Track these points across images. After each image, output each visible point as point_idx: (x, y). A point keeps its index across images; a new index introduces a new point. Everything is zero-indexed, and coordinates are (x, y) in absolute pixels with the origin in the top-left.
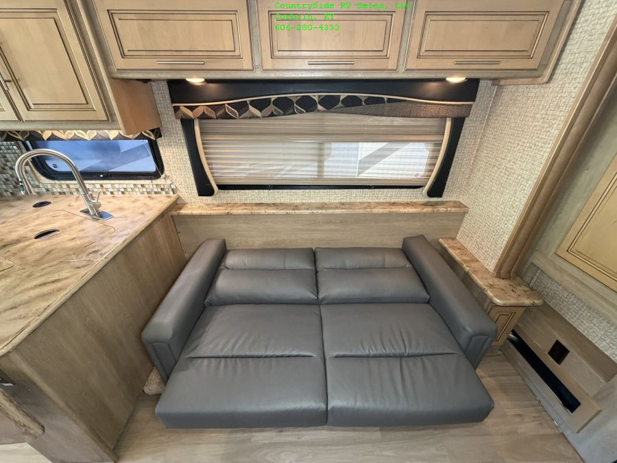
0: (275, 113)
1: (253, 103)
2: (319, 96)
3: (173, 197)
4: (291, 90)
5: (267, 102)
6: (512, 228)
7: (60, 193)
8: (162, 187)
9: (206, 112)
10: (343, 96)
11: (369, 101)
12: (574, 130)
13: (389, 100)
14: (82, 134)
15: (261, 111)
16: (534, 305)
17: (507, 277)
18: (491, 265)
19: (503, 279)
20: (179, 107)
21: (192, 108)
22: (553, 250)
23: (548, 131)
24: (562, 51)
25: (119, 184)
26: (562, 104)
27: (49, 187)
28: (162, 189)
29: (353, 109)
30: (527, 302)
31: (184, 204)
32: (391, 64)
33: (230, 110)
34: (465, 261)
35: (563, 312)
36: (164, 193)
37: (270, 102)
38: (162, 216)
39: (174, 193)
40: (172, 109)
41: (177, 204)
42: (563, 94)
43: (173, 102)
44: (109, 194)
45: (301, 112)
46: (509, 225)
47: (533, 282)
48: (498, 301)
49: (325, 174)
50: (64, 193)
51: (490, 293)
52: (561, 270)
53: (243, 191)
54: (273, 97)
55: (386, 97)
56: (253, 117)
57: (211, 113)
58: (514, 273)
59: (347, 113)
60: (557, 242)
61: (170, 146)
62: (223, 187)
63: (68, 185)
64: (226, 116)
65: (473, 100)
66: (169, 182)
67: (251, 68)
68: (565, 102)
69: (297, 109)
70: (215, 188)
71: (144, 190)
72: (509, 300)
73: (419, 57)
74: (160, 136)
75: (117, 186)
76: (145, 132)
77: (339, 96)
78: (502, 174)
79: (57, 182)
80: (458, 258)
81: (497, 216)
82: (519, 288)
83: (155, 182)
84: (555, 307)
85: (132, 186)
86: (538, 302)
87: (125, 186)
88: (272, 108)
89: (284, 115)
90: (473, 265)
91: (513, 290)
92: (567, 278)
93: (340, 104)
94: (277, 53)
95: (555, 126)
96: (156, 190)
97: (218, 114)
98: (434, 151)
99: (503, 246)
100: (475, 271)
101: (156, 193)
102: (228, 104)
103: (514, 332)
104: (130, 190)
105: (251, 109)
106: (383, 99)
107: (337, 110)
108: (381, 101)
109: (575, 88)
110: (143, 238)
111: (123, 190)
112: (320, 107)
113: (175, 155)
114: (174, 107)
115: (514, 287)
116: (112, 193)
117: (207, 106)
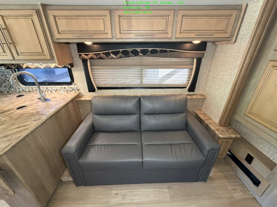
0: (122, 57)
1: (113, 53)
2: (140, 49)
3: (78, 93)
4: (128, 47)
5: (118, 52)
6: (224, 103)
7: (29, 91)
8: (73, 88)
9: (93, 57)
10: (150, 49)
11: (161, 51)
12: (246, 61)
13: (170, 51)
14: (40, 66)
15: (116, 56)
16: (237, 138)
17: (225, 126)
18: (217, 121)
19: (223, 126)
20: (81, 54)
21: (87, 55)
22: (243, 113)
23: (236, 62)
24: (239, 30)
25: (54, 87)
26: (241, 51)
27: (24, 89)
28: (73, 89)
29: (155, 55)
30: (234, 136)
31: (82, 96)
32: (169, 36)
33: (102, 55)
34: (206, 119)
35: (250, 141)
36: (74, 91)
37: (120, 52)
38: (72, 100)
39: (78, 91)
40: (78, 56)
41: (79, 96)
42: (241, 47)
43: (79, 52)
44: (50, 91)
45: (133, 56)
46: (223, 102)
47: (237, 128)
48: (221, 136)
49: (143, 82)
50: (30, 91)
51: (217, 132)
52: (247, 121)
53: (108, 90)
54: (121, 50)
55: (168, 50)
56: (112, 58)
57: (95, 57)
58: (227, 124)
59: (152, 56)
60: (245, 109)
61: (77, 71)
62: (99, 88)
63: (32, 88)
64: (101, 58)
65: (205, 50)
66: (76, 86)
67: (111, 38)
68: (242, 50)
69: (131, 55)
70: (96, 89)
71: (65, 90)
72: (226, 135)
73: (180, 33)
74: (73, 67)
75: (53, 88)
76: (66, 65)
77: (149, 49)
78: (219, 81)
79: (27, 87)
80: (203, 118)
81: (218, 99)
82: (230, 130)
83: (70, 86)
84: (247, 139)
85: (60, 88)
86: (239, 136)
87: (57, 88)
88: (120, 54)
89: (126, 57)
90: (209, 121)
91: (227, 131)
92: (250, 125)
93: (149, 53)
94: (122, 32)
95: (239, 60)
96: (70, 90)
97: (98, 57)
98: (190, 72)
99: (222, 112)
100: (210, 124)
101: (70, 91)
102: (102, 53)
103: (229, 151)
104: (59, 90)
105: (112, 55)
106: (167, 50)
107: (148, 55)
108: (166, 51)
109: (245, 44)
110: (64, 109)
111: (56, 90)
112: (141, 54)
113: (79, 74)
114: (79, 54)
115: (227, 130)
116: (51, 91)
117: (93, 54)
